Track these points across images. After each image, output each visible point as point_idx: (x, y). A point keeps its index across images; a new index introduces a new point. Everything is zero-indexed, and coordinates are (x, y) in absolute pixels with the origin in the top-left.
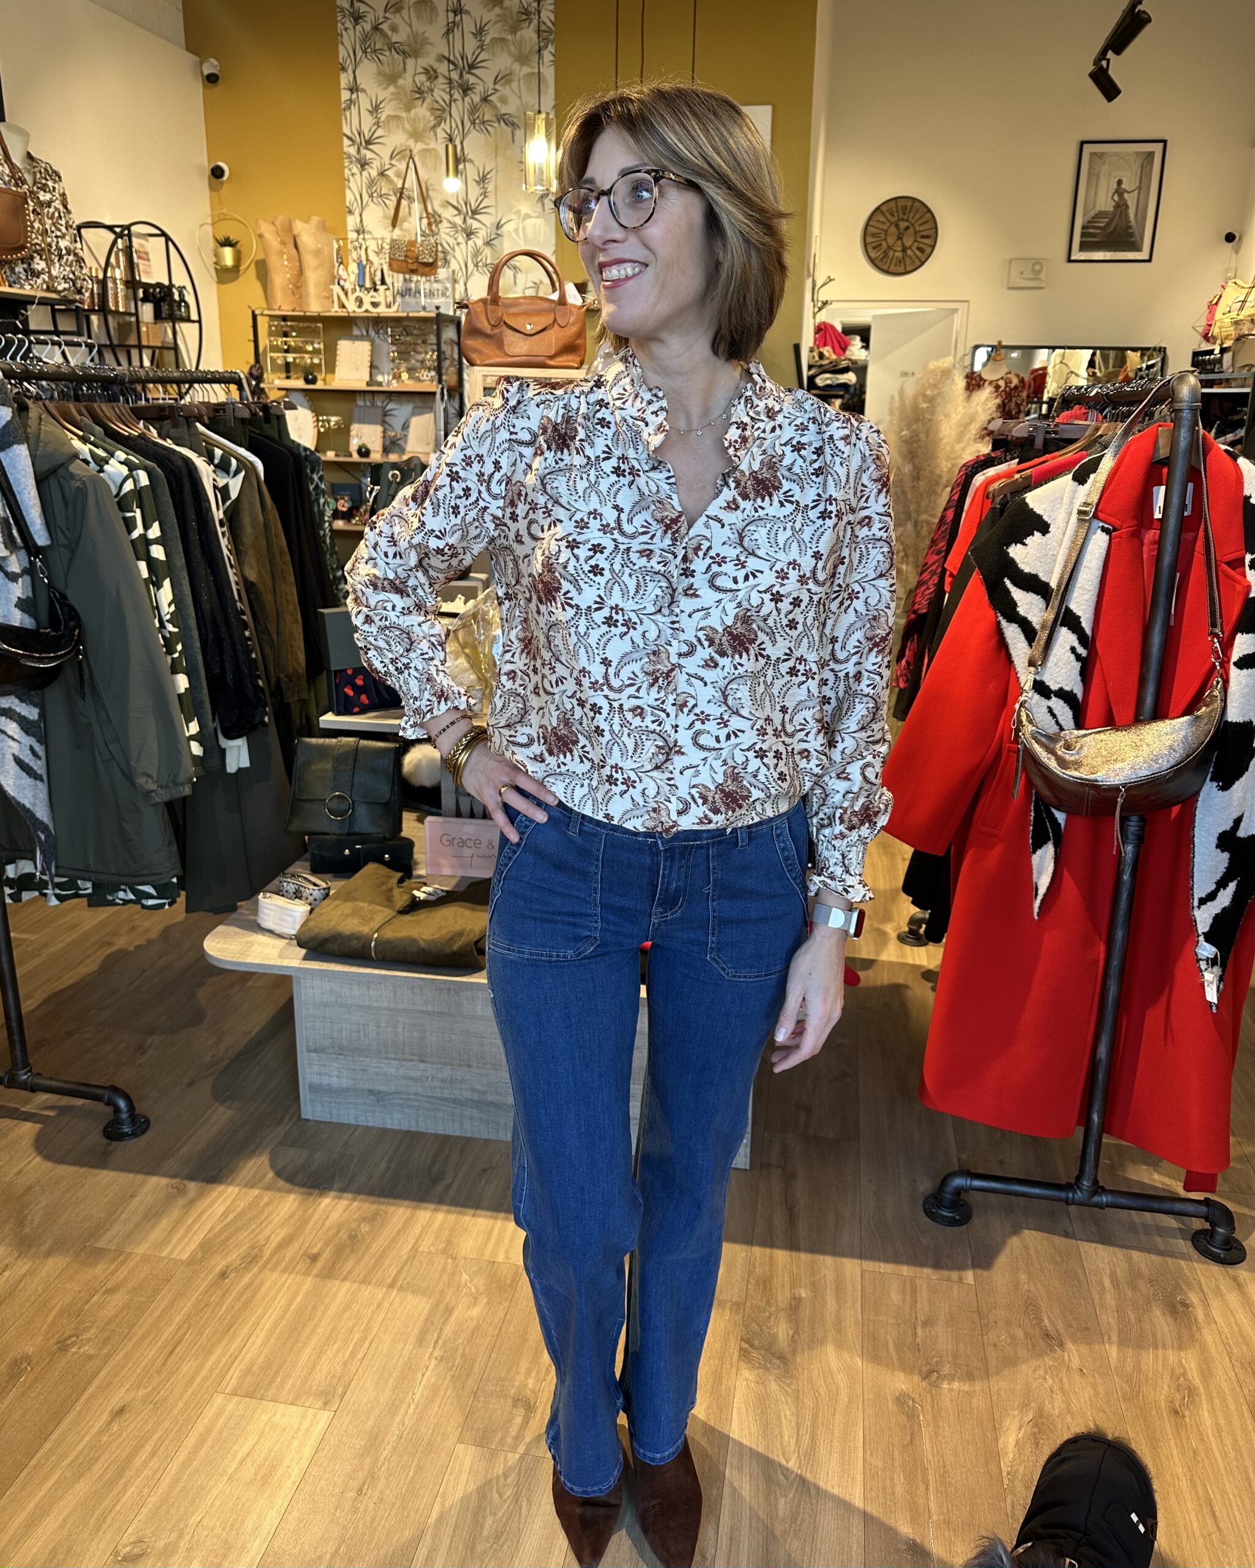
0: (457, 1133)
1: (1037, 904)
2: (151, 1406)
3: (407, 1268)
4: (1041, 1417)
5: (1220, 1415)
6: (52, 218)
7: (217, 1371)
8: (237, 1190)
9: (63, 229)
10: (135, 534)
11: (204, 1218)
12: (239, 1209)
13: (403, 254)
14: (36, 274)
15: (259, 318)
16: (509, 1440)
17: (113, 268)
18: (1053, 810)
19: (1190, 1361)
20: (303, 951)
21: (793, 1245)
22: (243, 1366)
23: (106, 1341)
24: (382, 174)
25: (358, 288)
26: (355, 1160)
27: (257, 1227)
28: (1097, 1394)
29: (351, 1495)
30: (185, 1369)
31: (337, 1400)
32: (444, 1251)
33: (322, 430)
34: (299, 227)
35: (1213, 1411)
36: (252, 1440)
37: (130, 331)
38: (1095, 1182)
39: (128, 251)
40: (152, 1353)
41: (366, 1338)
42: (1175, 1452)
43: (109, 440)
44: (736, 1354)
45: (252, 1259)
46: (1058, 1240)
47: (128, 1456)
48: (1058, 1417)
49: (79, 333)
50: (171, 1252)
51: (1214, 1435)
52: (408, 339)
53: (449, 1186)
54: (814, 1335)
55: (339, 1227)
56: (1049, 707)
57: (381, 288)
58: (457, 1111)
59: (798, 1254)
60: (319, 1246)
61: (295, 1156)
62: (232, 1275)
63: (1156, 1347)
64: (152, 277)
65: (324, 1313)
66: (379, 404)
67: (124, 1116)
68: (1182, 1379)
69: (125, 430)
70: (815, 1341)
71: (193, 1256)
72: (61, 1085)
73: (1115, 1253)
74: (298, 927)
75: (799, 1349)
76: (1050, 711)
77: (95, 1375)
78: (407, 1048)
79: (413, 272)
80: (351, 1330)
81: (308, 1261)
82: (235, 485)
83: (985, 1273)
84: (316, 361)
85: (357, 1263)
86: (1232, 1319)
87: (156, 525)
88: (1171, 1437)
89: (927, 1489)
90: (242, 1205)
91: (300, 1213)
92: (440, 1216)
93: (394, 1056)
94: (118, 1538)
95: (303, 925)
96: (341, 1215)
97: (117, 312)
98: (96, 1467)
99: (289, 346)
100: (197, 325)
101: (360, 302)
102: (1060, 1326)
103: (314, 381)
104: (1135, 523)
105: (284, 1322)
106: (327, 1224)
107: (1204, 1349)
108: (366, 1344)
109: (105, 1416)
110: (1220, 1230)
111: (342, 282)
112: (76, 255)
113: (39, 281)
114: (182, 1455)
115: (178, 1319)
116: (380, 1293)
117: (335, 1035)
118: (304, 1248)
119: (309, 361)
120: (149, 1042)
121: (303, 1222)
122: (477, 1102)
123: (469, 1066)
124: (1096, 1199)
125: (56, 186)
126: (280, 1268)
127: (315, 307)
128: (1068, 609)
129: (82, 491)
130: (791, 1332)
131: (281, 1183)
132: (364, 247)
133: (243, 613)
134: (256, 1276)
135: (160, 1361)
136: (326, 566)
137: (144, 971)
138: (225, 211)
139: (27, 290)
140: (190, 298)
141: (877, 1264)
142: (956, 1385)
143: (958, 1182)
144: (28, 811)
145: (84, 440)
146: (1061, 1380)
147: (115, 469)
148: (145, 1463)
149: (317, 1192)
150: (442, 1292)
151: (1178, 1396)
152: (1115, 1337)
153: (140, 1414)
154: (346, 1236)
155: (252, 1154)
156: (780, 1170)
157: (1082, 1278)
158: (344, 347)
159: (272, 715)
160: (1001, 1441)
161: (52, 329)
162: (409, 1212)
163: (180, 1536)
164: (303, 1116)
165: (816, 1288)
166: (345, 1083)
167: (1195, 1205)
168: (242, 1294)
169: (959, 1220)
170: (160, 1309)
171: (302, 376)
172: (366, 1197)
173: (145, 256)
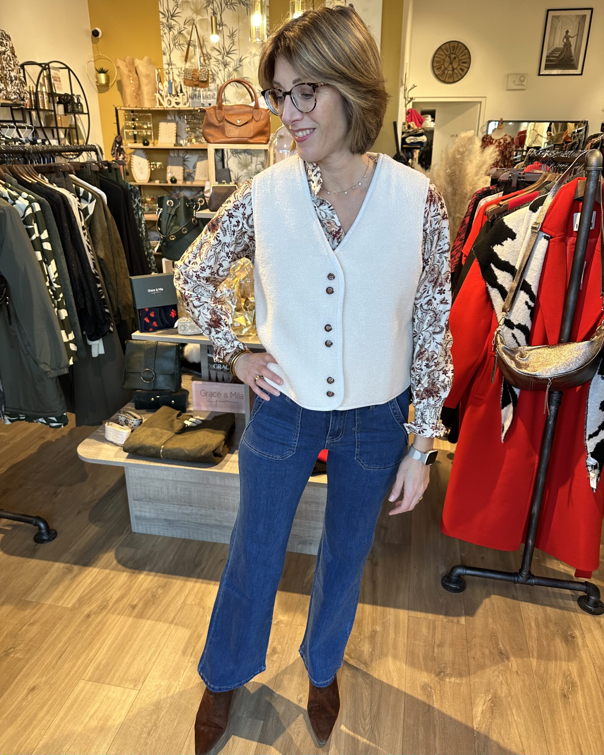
0: (209, 540)
1: (503, 435)
3: (179, 613)
4: (495, 698)
5: (588, 698)
7: (82, 668)
8: (98, 570)
9: (13, 66)
10: (34, 237)
11: (81, 585)
12: (98, 581)
13: (191, 76)
15: (119, 111)
17: (42, 86)
18: (513, 387)
19: (573, 667)
20: (127, 454)
21: (374, 603)
22: (95, 665)
23: (28, 651)
24: (180, 33)
25: (169, 95)
26: (158, 554)
27: (106, 590)
28: (524, 685)
29: (145, 735)
30: (66, 666)
31: (140, 684)
32: (199, 604)
33: (153, 169)
34: (137, 62)
35: (584, 695)
36: (97, 705)
37: (52, 119)
38: (529, 573)
39: (49, 77)
40: (50, 658)
41: (157, 651)
42: (563, 718)
43: (19, 186)
45: (103, 607)
46: (509, 600)
47: (35, 713)
48: (504, 697)
49: (24, 121)
50: (63, 604)
51: (583, 709)
52: (195, 121)
53: (203, 569)
54: (382, 651)
55: (148, 590)
57: (181, 95)
58: (209, 530)
59: (376, 607)
60: (137, 600)
61: (127, 552)
62: (93, 616)
63: (556, 660)
64: (62, 91)
65: (137, 637)
66: (181, 155)
67: (44, 531)
68: (569, 678)
70: (383, 655)
71: (74, 605)
72: (12, 515)
73: (538, 608)
74: (124, 440)
75: (374, 659)
76: (513, 335)
77: (21, 670)
78: (183, 500)
79: (196, 86)
80: (150, 647)
81: (131, 609)
82: (91, 207)
83: (471, 619)
84: (149, 133)
85: (155, 610)
86: (596, 645)
87: (46, 231)
88: (561, 709)
89: (435, 736)
90: (100, 578)
91: (128, 583)
92: (198, 585)
93: (176, 503)
95: (127, 440)
96: (149, 584)
97: (44, 110)
98: (19, 719)
99: (135, 126)
100: (87, 115)
101: (170, 102)
102: (508, 648)
103: (148, 144)
104: (562, 234)
105: (117, 642)
106: (142, 589)
107: (581, 662)
108: (157, 654)
109: (25, 692)
110: (593, 598)
111: (160, 92)
112: (20, 80)
113: (1, 95)
114: (61, 713)
115: (65, 639)
116: (165, 626)
117: (147, 492)
118: (129, 602)
119: (145, 133)
120: (59, 490)
121: (129, 588)
122: (218, 526)
123: (214, 509)
124: (529, 581)
125: (8, 43)
126: (116, 612)
127: (147, 105)
128: (524, 281)
129: (4, 215)
130: (371, 650)
131: (120, 566)
132: (171, 72)
133: (97, 275)
134: (104, 617)
135: (54, 663)
136: (143, 247)
137: (60, 452)
138: (100, 54)
140: (83, 101)
141: (416, 613)
142: (453, 679)
143: (459, 571)
145: (6, 187)
146: (507, 677)
147: (21, 203)
148: (43, 718)
149: (137, 571)
150: (197, 625)
151: (566, 687)
152: (535, 654)
153: (43, 690)
154: (150, 596)
155: (106, 551)
156: (370, 561)
157: (520, 621)
158: (163, 126)
159: (115, 327)
160: (474, 711)
161: (12, 119)
162: (182, 582)
164: (133, 531)
165: (384, 626)
166: (152, 515)
167: (580, 585)
168: (97, 626)
169: (459, 590)
170: (56, 634)
171: (141, 141)
172: (162, 575)
173: (58, 79)
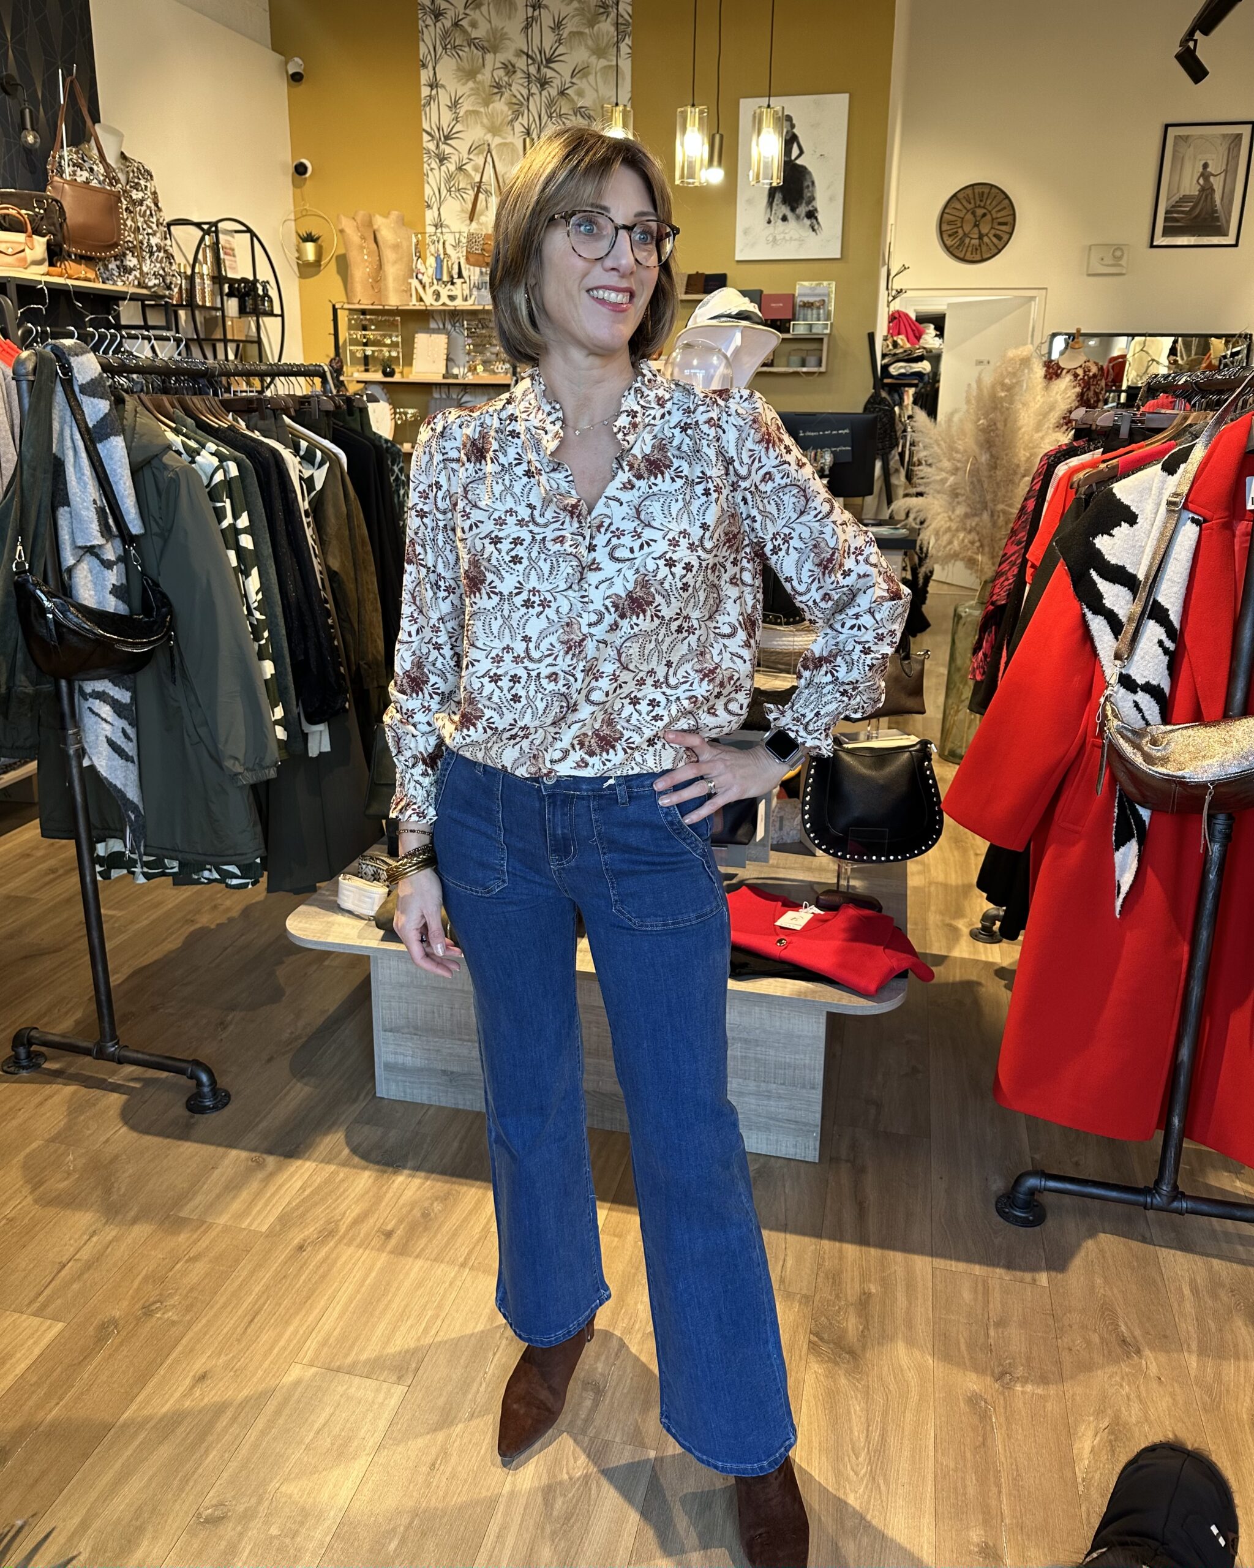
1: (1119, 902)
2: (232, 1373)
3: (479, 1248)
6: (144, 216)
7: (295, 1341)
8: (314, 1165)
9: (154, 227)
10: (225, 524)
11: (282, 1192)
12: (316, 1184)
13: (480, 247)
14: (128, 271)
15: (339, 312)
16: (579, 1422)
17: (201, 264)
18: (1138, 807)
20: (382, 933)
21: (863, 1240)
22: (319, 1338)
23: (189, 1309)
24: (460, 168)
25: (435, 282)
26: (428, 1139)
27: (333, 1202)
28: (1175, 1403)
29: (425, 1469)
30: (264, 1337)
31: (410, 1373)
33: (399, 422)
34: (379, 221)
36: (328, 1410)
37: (217, 325)
38: (1175, 1187)
39: (216, 247)
40: (232, 1322)
41: (438, 1316)
43: (199, 432)
44: (805, 1347)
46: (1134, 1244)
47: (207, 1421)
48: (1135, 1425)
49: (168, 329)
50: (251, 1224)
52: (484, 331)
54: (884, 1331)
55: (413, 1205)
56: (1135, 702)
57: (458, 281)
59: (867, 1249)
60: (394, 1222)
61: (370, 1134)
62: (309, 1249)
63: (1237, 1359)
64: (236, 272)
65: (398, 1289)
66: (455, 396)
67: (206, 1090)
69: (214, 422)
70: (886, 1337)
71: (271, 1228)
72: (146, 1057)
73: (1195, 1261)
74: (376, 908)
75: (869, 1344)
76: (1136, 705)
77: (178, 1341)
80: (424, 1307)
81: (383, 1237)
82: (320, 477)
83: (1060, 1276)
84: (394, 354)
85: (430, 1241)
87: (245, 515)
89: (1000, 1491)
90: (319, 1179)
91: (375, 1189)
93: (466, 1038)
94: (200, 1500)
95: (381, 907)
96: (414, 1194)
97: (204, 307)
98: (177, 1431)
99: (368, 340)
100: (280, 319)
101: (437, 295)
102: (1138, 1333)
103: (391, 374)
104: (1227, 514)
105: (359, 1296)
106: (401, 1202)
108: (439, 1322)
109: (188, 1382)
111: (420, 276)
112: (166, 251)
113: (131, 277)
114: (260, 1423)
115: (257, 1290)
116: (452, 1271)
117: (410, 1015)
118: (378, 1225)
120: (230, 1017)
121: (378, 1199)
124: (1175, 1204)
125: (148, 184)
126: (355, 1243)
127: (393, 301)
128: (1155, 602)
129: (175, 482)
130: (861, 1327)
131: (356, 1159)
132: (441, 241)
133: (326, 602)
134: (332, 1250)
135: (239, 1330)
137: (226, 949)
138: (307, 207)
139: (119, 286)
140: (273, 293)
141: (948, 1262)
142: (1029, 1388)
143: (1032, 1182)
144: (120, 791)
145: (177, 432)
146: (1138, 1387)
147: (206, 460)
148: (226, 1429)
149: (391, 1169)
152: (1194, 1346)
153: (219, 1381)
154: (419, 1215)
155: (327, 1131)
156: (849, 1165)
157: (1160, 1284)
158: (422, 339)
159: (352, 701)
160: (1075, 1447)
161: (142, 323)
162: (480, 1192)
163: (260, 1502)
164: (378, 1095)
165: (886, 1284)
166: (419, 1062)
168: (318, 1267)
169: (1032, 1221)
170: (240, 1279)
171: (381, 369)
172: (438, 1177)
173: (231, 252)
